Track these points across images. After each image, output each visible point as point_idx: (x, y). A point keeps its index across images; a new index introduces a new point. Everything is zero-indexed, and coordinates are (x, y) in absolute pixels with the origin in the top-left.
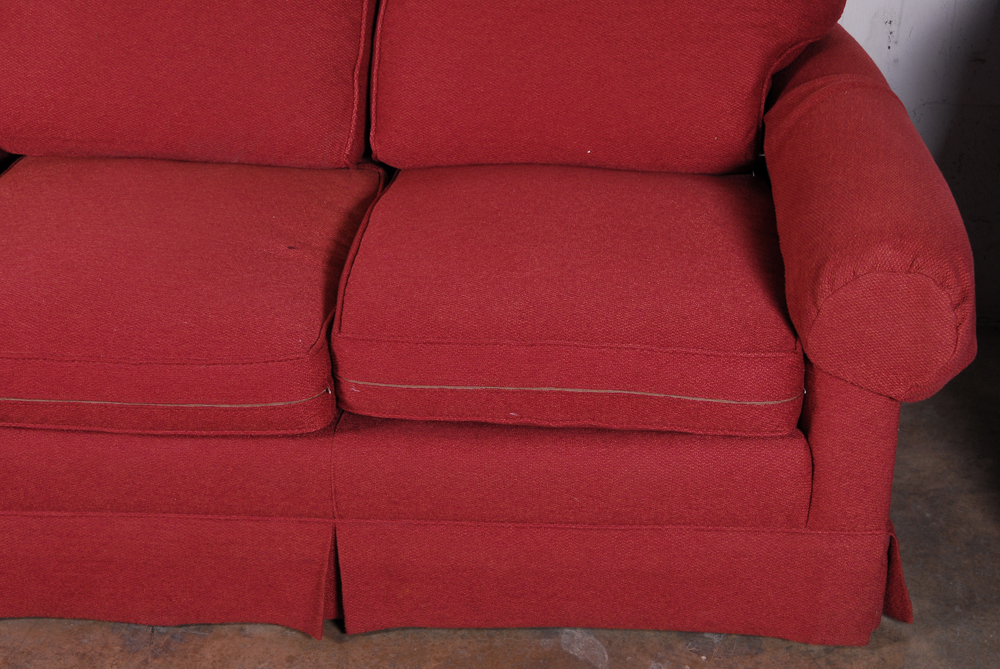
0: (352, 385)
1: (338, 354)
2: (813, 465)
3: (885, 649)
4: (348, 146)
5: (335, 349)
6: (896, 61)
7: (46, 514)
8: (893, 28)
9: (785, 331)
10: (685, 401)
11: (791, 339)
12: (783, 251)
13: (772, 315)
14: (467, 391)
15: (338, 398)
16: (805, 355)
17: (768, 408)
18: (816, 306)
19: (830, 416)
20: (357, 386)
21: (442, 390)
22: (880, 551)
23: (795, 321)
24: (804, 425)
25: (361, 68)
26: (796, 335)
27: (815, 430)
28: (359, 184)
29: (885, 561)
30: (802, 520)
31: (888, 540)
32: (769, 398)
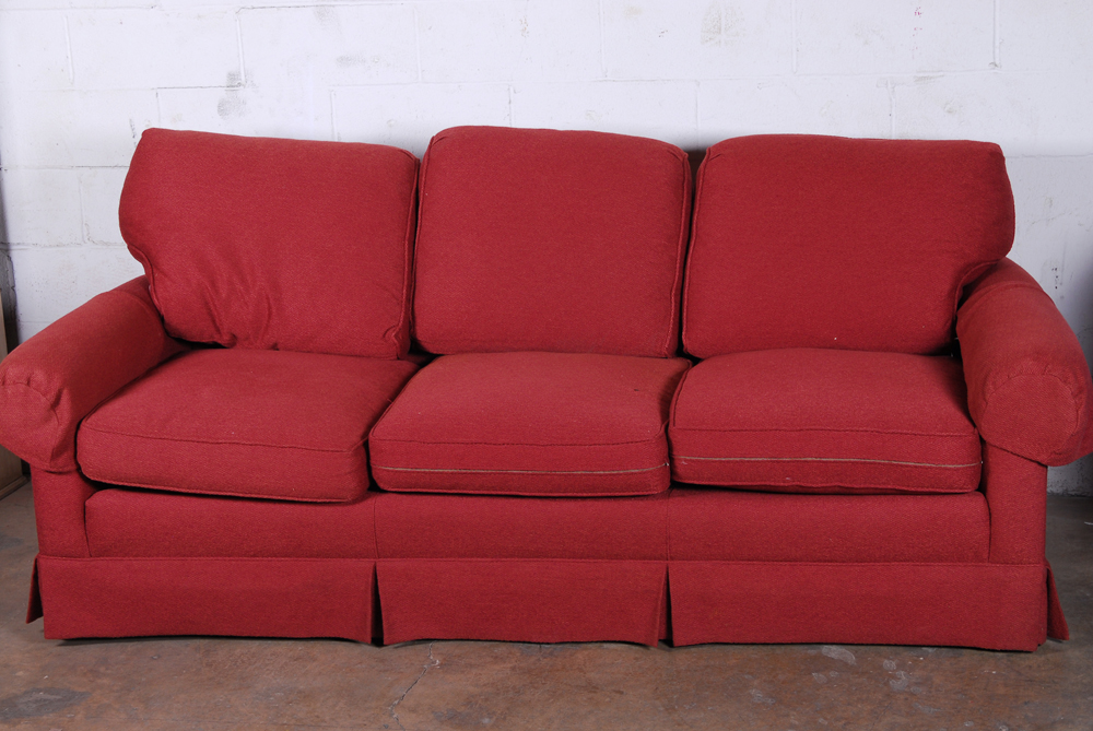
0: (683, 459)
1: (673, 440)
2: (990, 514)
3: (1049, 655)
4: (667, 343)
5: (671, 437)
6: (1062, 297)
7: (474, 559)
8: (1058, 273)
9: (967, 422)
10: (902, 466)
11: (971, 427)
12: (966, 380)
13: (959, 416)
14: (758, 462)
15: (672, 471)
16: (980, 437)
17: (957, 469)
18: (985, 400)
19: (1000, 478)
20: (686, 460)
21: (742, 461)
22: (1040, 579)
23: (974, 417)
24: (982, 488)
25: (676, 290)
26: (974, 426)
27: (991, 489)
28: (676, 364)
29: (1044, 586)
30: (985, 556)
31: (1045, 572)
32: (957, 463)
